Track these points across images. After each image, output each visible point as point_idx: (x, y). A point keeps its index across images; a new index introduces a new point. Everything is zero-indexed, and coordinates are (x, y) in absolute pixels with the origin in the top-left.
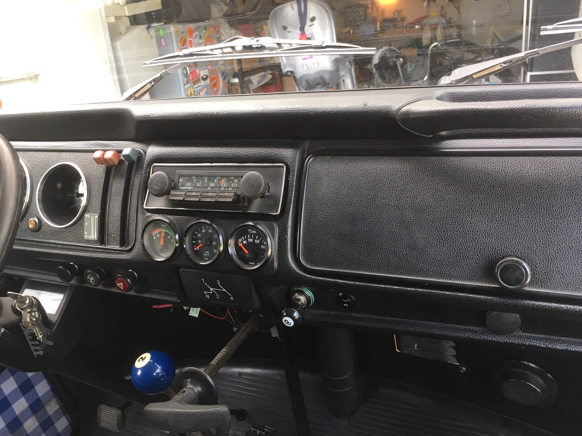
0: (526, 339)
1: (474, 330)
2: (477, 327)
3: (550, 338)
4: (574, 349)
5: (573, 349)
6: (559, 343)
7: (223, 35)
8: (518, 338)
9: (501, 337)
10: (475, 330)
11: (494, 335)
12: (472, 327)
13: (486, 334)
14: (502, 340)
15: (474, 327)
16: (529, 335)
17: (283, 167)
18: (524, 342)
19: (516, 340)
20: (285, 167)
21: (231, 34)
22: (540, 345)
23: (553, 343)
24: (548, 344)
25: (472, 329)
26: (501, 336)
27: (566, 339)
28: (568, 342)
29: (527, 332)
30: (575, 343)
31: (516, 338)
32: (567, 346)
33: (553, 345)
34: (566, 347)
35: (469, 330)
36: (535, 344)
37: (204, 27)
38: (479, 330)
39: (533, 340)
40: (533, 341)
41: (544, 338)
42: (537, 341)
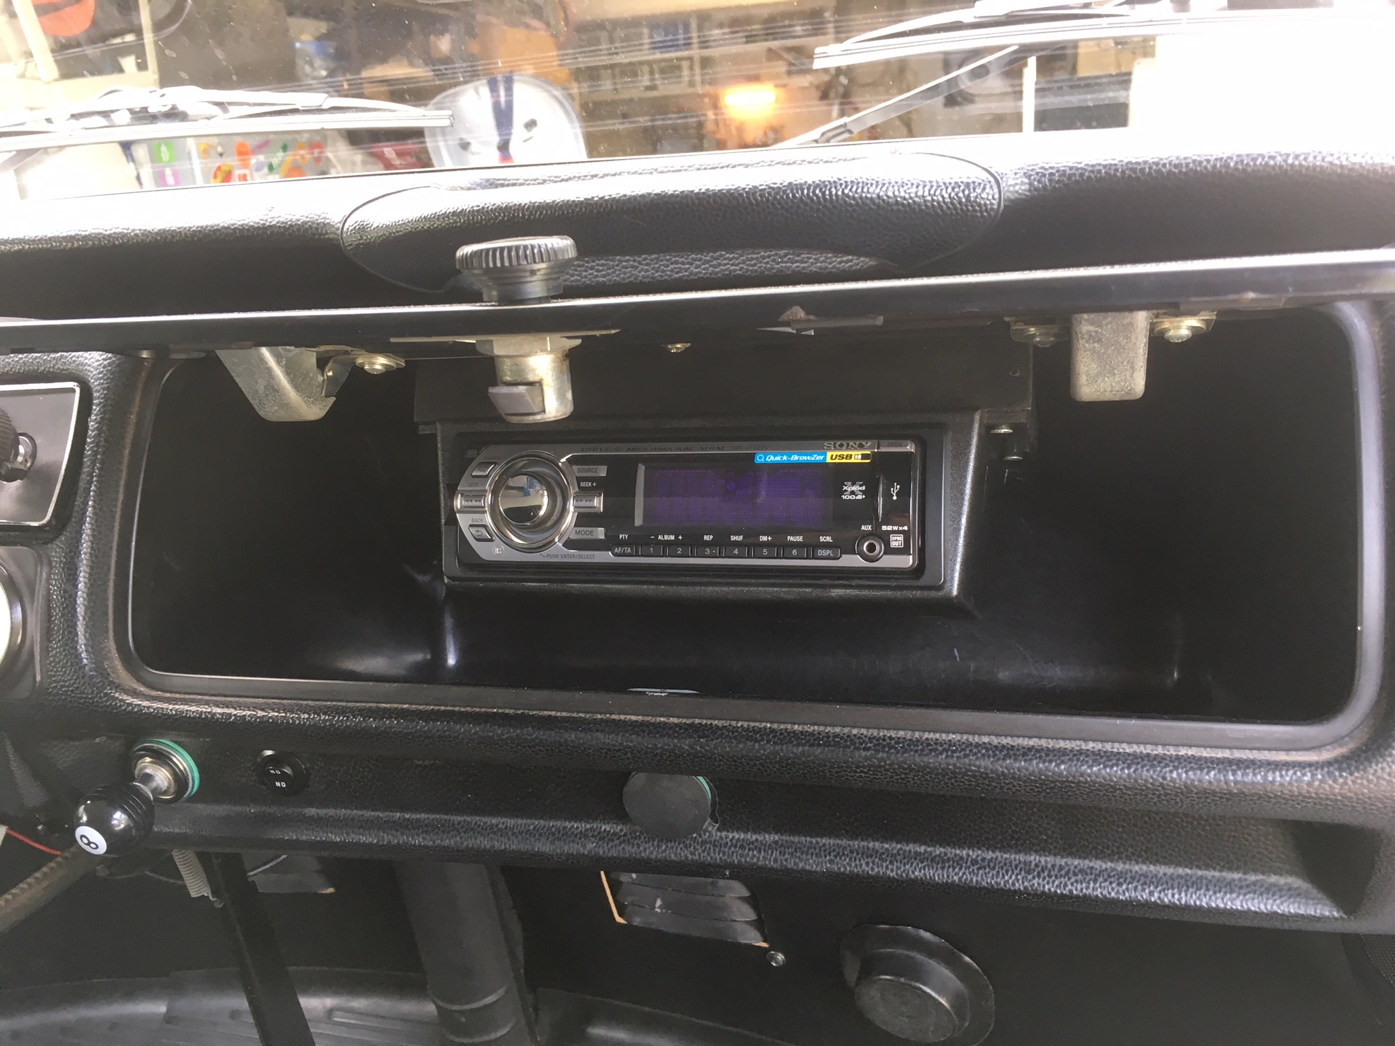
0: (733, 849)
1: (609, 831)
2: (618, 824)
3: (793, 842)
4: (848, 868)
5: (846, 868)
6: (812, 854)
7: (334, 166)
8: (714, 845)
9: (672, 847)
10: (612, 831)
11: (656, 843)
12: (605, 824)
13: (636, 842)
14: (676, 855)
15: (608, 823)
16: (742, 836)
17: (73, 390)
18: (728, 856)
19: (708, 854)
20: (78, 390)
21: (354, 163)
22: (767, 862)
23: (798, 854)
24: (786, 860)
25: (605, 830)
26: (673, 844)
27: (832, 842)
28: (834, 851)
29: (738, 830)
30: (852, 852)
31: (710, 848)
32: (831, 861)
33: (797, 860)
34: (828, 865)
35: (596, 833)
36: (755, 860)
37: (282, 145)
38: (621, 830)
39: (749, 850)
40: (751, 853)
41: (776, 842)
42: (760, 852)
